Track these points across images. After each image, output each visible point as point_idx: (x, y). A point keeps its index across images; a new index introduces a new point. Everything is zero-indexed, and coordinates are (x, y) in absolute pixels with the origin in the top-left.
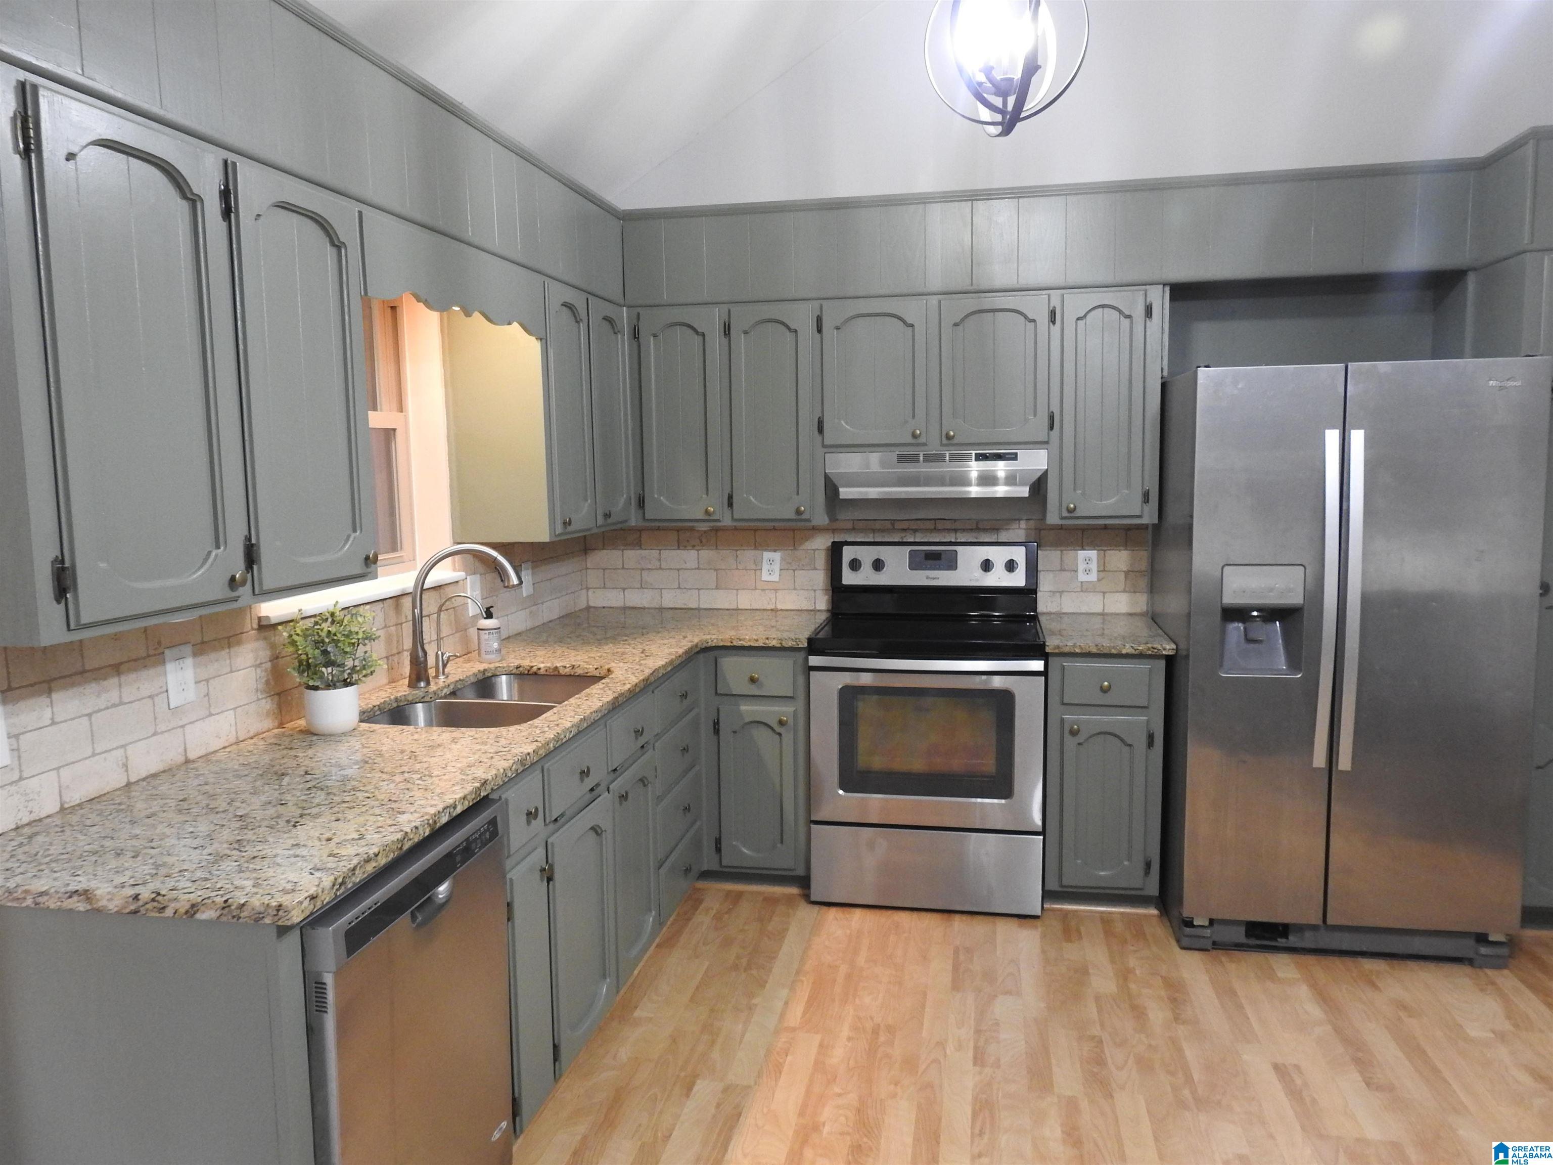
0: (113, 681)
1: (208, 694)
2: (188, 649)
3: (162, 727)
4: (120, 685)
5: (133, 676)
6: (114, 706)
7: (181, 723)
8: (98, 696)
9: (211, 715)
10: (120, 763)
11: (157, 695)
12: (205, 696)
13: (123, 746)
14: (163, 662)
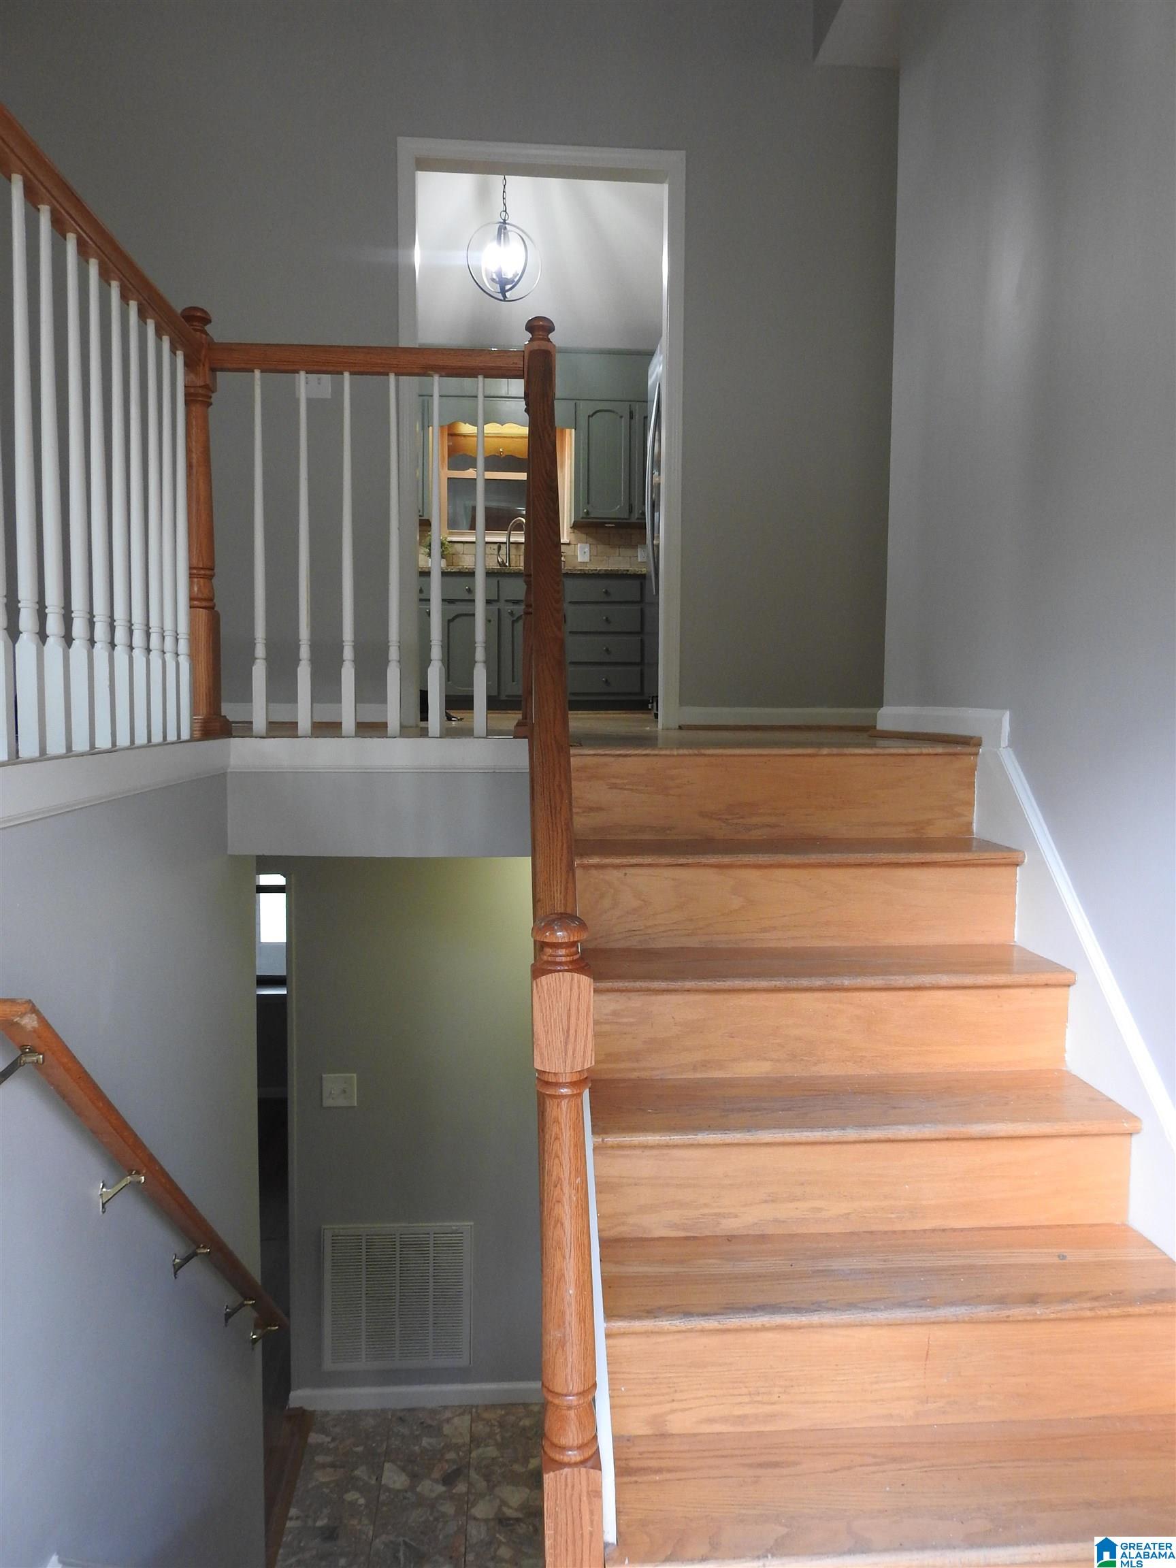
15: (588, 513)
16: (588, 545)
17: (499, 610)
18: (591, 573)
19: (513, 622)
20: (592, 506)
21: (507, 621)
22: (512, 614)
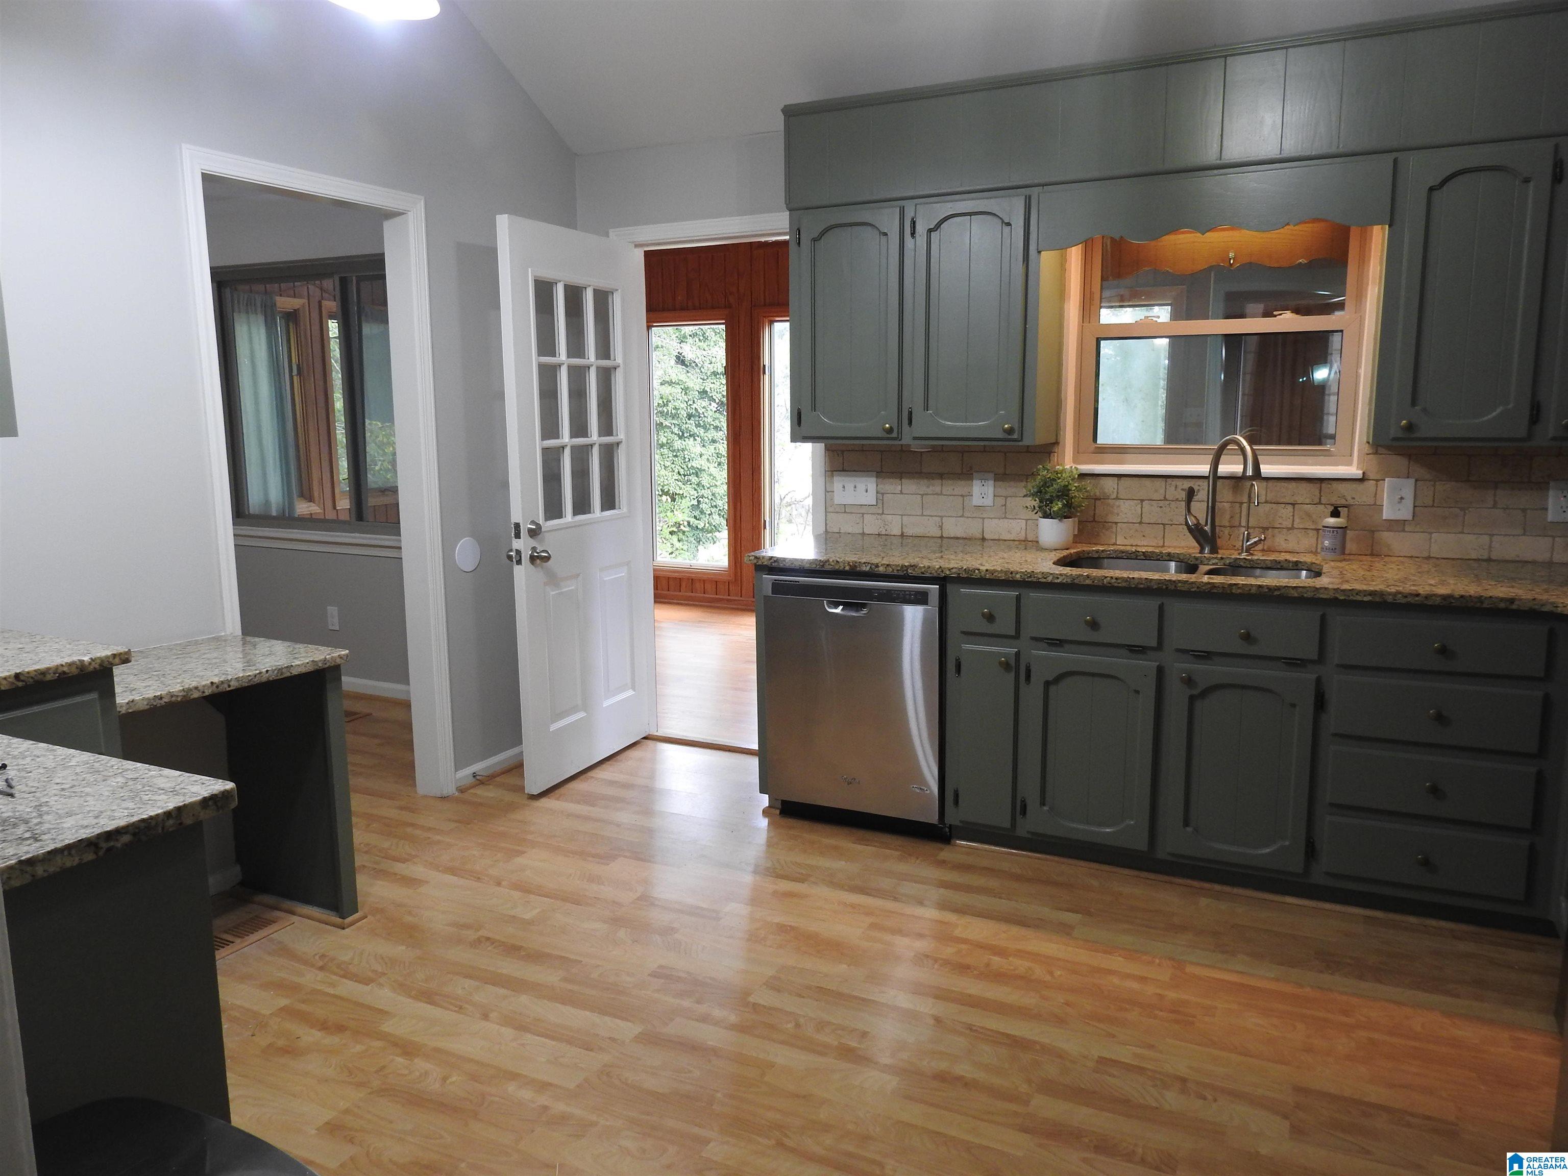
0: (938, 482)
1: (1005, 505)
2: (992, 475)
3: (966, 514)
4: (942, 485)
5: (950, 482)
6: (936, 494)
7: (982, 516)
8: (928, 487)
9: (1005, 518)
10: (938, 525)
11: (966, 496)
12: (1002, 506)
13: (942, 517)
14: (972, 479)
15: (1410, 428)
16: (1412, 481)
17: (1160, 671)
18: (1404, 601)
19: (1192, 699)
20: (1424, 410)
21: (1177, 695)
22: (1189, 681)
